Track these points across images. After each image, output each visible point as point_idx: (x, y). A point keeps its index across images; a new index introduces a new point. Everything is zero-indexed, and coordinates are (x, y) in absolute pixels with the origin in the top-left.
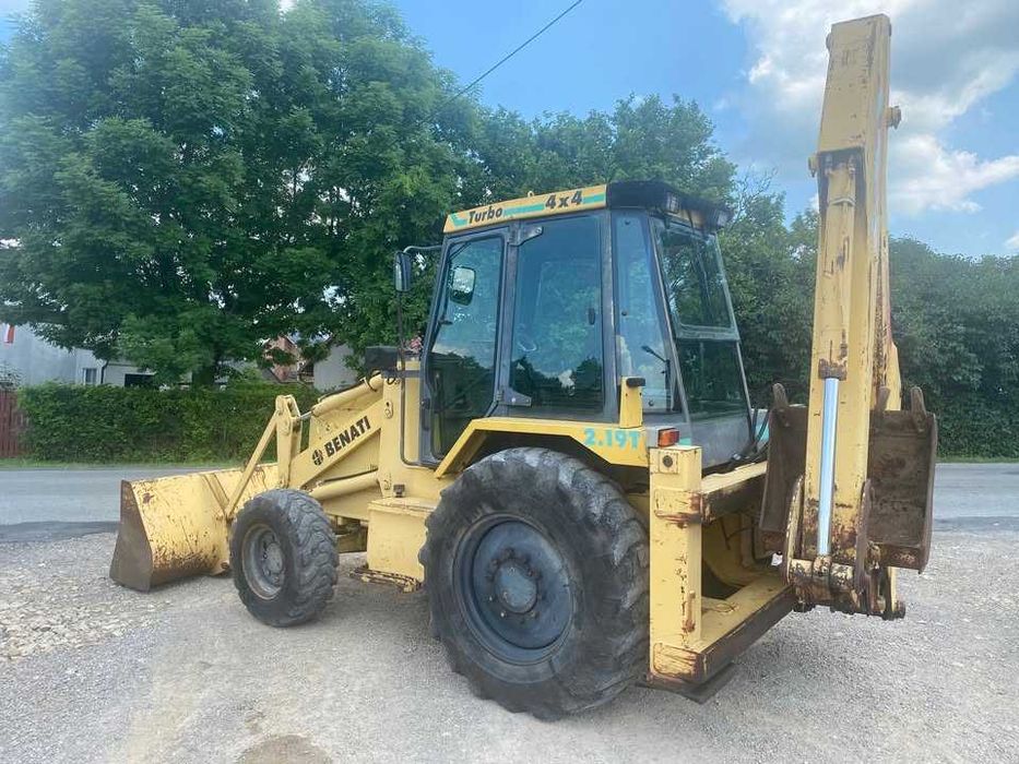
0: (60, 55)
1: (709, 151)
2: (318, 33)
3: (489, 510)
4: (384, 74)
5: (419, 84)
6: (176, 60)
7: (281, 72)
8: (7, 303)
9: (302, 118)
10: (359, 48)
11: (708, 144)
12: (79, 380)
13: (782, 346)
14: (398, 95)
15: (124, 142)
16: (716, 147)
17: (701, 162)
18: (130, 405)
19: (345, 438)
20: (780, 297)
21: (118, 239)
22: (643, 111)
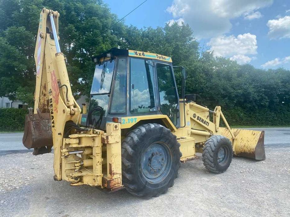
1: (192, 38)
2: (76, 2)
4: (96, 15)
5: (106, 18)
6: (33, 9)
7: (65, 14)
9: (71, 27)
10: (89, 7)
11: (192, 36)
12: (5, 106)
13: (213, 95)
14: (101, 21)
15: (17, 34)
17: (189, 42)
18: (20, 114)
20: (213, 81)
21: (16, 63)
22: (173, 26)
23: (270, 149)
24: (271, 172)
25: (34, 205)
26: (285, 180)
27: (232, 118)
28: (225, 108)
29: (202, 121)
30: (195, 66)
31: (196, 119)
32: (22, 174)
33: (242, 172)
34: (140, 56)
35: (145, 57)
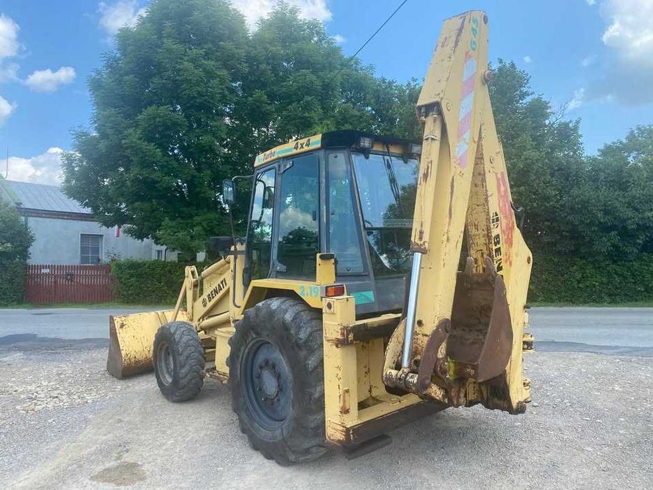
0: (127, 74)
1: (527, 94)
2: (270, 44)
3: (254, 336)
4: (309, 65)
5: (331, 67)
6: (185, 70)
7: (247, 70)
8: (106, 214)
9: (260, 97)
10: (295, 50)
11: (524, 90)
12: (154, 257)
13: (579, 225)
14: (318, 77)
15: (158, 120)
16: (530, 91)
17: (521, 101)
18: (170, 271)
19: (216, 292)
21: (156, 176)
25: (91, 429)
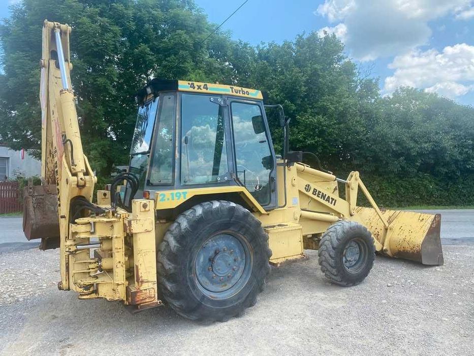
1: (342, 58)
2: (152, 8)
4: (183, 27)
6: (83, 24)
7: (134, 28)
8: (14, 140)
9: (144, 49)
10: (172, 15)
11: (341, 54)
13: (379, 152)
14: (191, 36)
16: (345, 55)
17: (338, 63)
20: (377, 128)
22: (308, 39)
23: (463, 246)
24: (443, 286)
25: (29, 327)
26: (463, 302)
27: (414, 192)
28: (402, 176)
29: (323, 196)
30: (345, 104)
31: (310, 194)
32: (38, 280)
33: (389, 285)
34: (199, 91)
35: (208, 91)
